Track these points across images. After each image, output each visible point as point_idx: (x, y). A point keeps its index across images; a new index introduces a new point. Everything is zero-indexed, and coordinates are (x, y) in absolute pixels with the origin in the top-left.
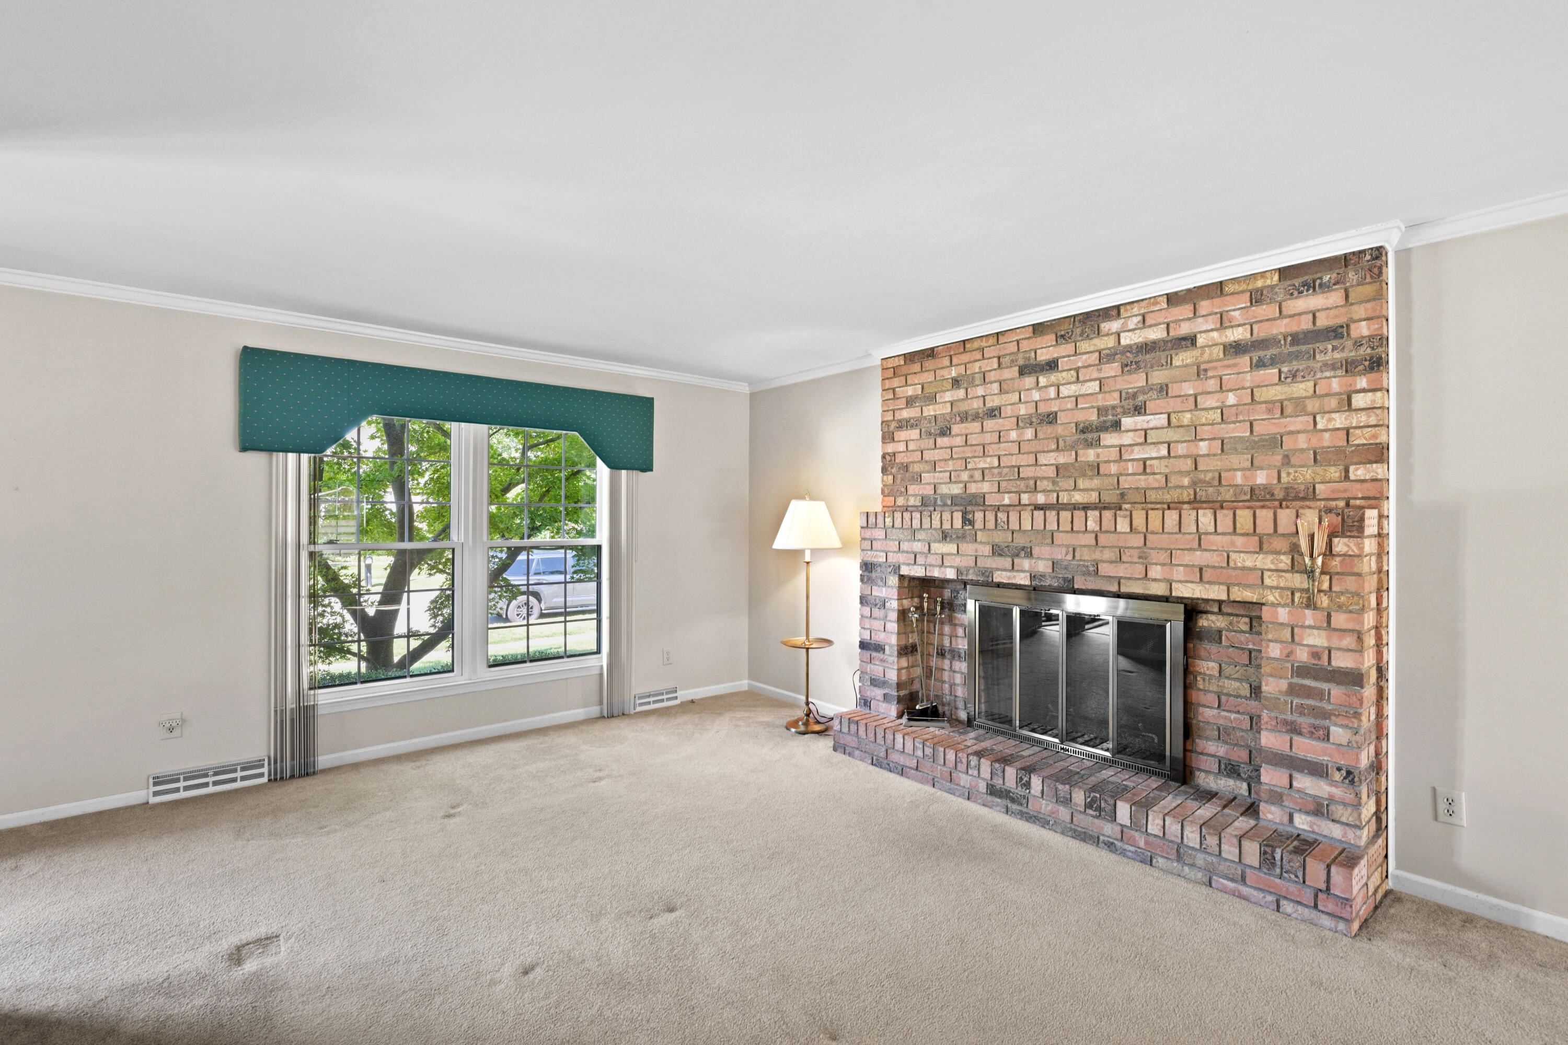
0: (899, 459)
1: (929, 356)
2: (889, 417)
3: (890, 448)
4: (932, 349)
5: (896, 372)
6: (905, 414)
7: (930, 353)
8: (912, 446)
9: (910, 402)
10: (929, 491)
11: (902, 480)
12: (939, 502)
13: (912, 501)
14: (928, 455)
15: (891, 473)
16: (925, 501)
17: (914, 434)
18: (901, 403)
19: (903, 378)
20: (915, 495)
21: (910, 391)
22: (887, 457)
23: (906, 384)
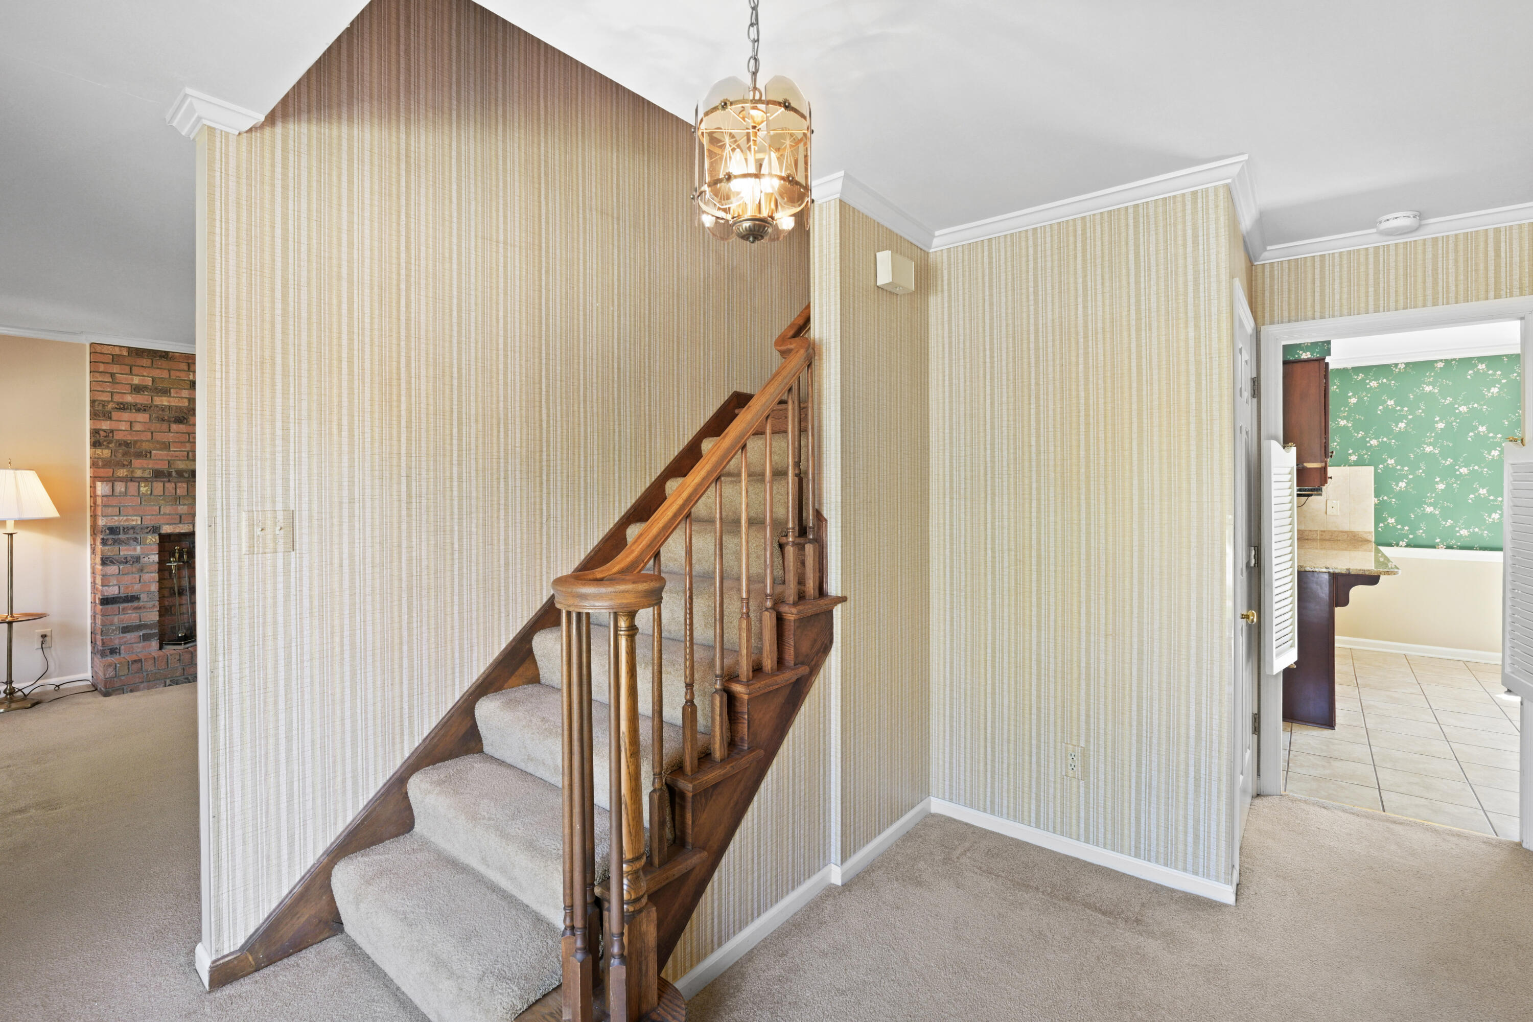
0: (118, 436)
1: (161, 357)
2: (105, 397)
3: (105, 425)
4: (167, 353)
5: (116, 359)
6: (129, 399)
7: (165, 355)
8: (138, 427)
9: (137, 389)
10: (163, 466)
11: (124, 454)
12: (174, 474)
13: (139, 473)
14: (159, 436)
15: (108, 447)
16: (158, 474)
17: (142, 417)
18: (127, 389)
19: (128, 368)
20: (144, 469)
21: (136, 380)
22: (102, 433)
23: (131, 373)
